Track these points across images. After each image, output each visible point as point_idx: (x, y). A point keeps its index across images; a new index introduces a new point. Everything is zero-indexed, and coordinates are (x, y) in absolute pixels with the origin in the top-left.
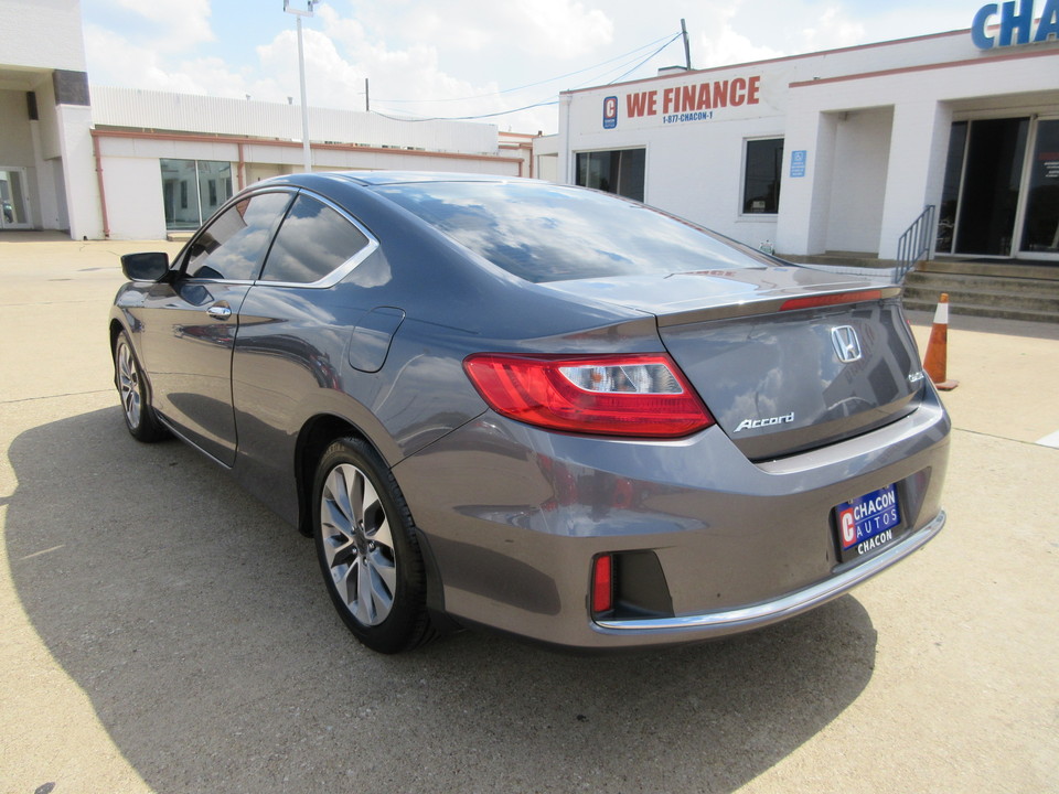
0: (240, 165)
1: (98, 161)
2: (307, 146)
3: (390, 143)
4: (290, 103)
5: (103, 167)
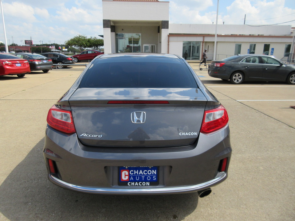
0: (203, 42)
1: (169, 42)
2: (216, 36)
3: (252, 34)
4: (223, 24)
5: (169, 44)
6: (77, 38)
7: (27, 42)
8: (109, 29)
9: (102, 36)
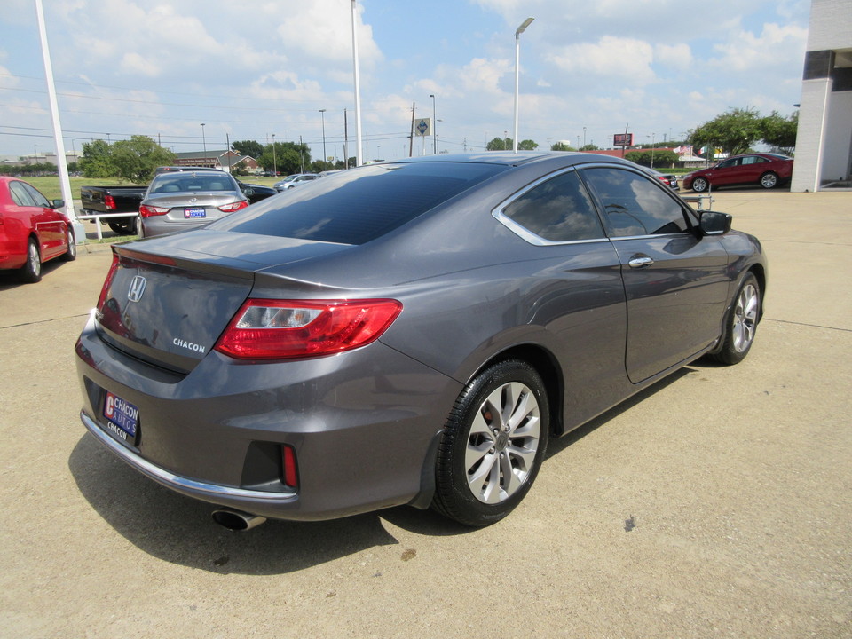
6: (723, 118)
7: (620, 138)
8: (827, 83)
9: (798, 106)
